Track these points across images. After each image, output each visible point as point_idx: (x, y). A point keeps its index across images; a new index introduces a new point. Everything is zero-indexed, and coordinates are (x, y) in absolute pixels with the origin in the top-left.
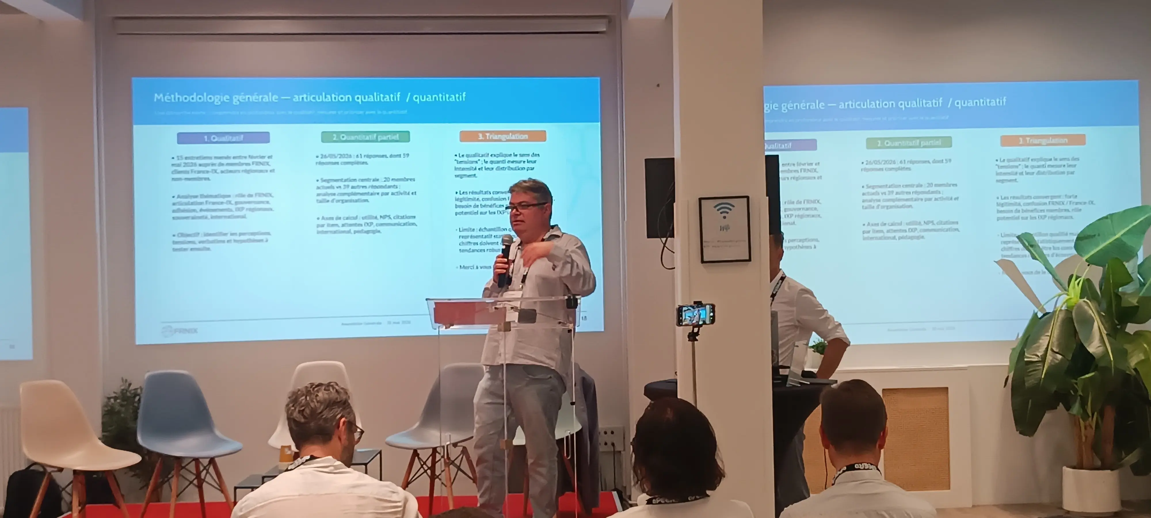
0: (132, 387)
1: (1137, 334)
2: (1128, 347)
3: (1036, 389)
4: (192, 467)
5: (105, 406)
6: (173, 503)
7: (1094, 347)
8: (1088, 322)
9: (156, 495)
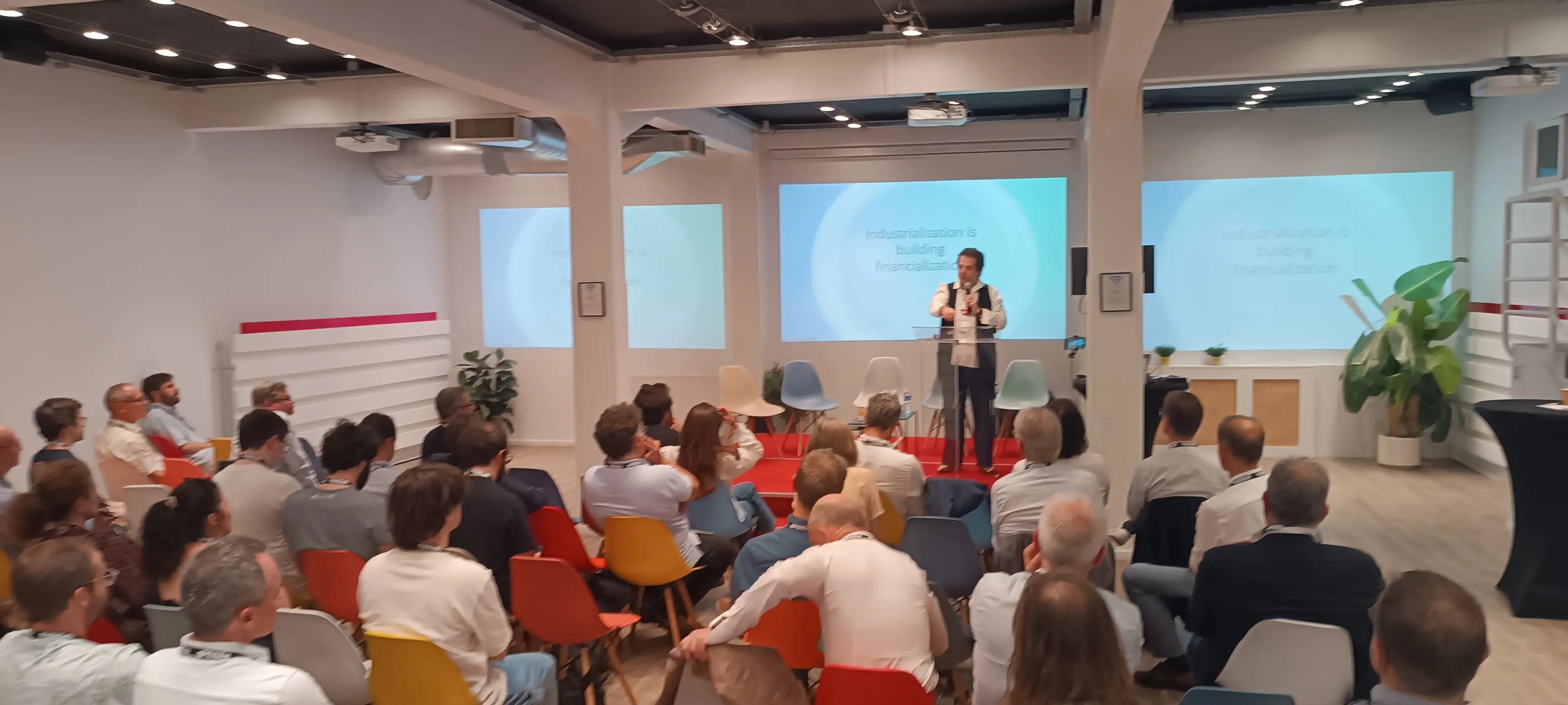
0: (779, 367)
1: (1438, 348)
2: (1428, 357)
3: (1358, 383)
4: (811, 415)
5: (765, 376)
6: (801, 434)
7: (1402, 357)
8: (1399, 340)
9: (793, 429)
